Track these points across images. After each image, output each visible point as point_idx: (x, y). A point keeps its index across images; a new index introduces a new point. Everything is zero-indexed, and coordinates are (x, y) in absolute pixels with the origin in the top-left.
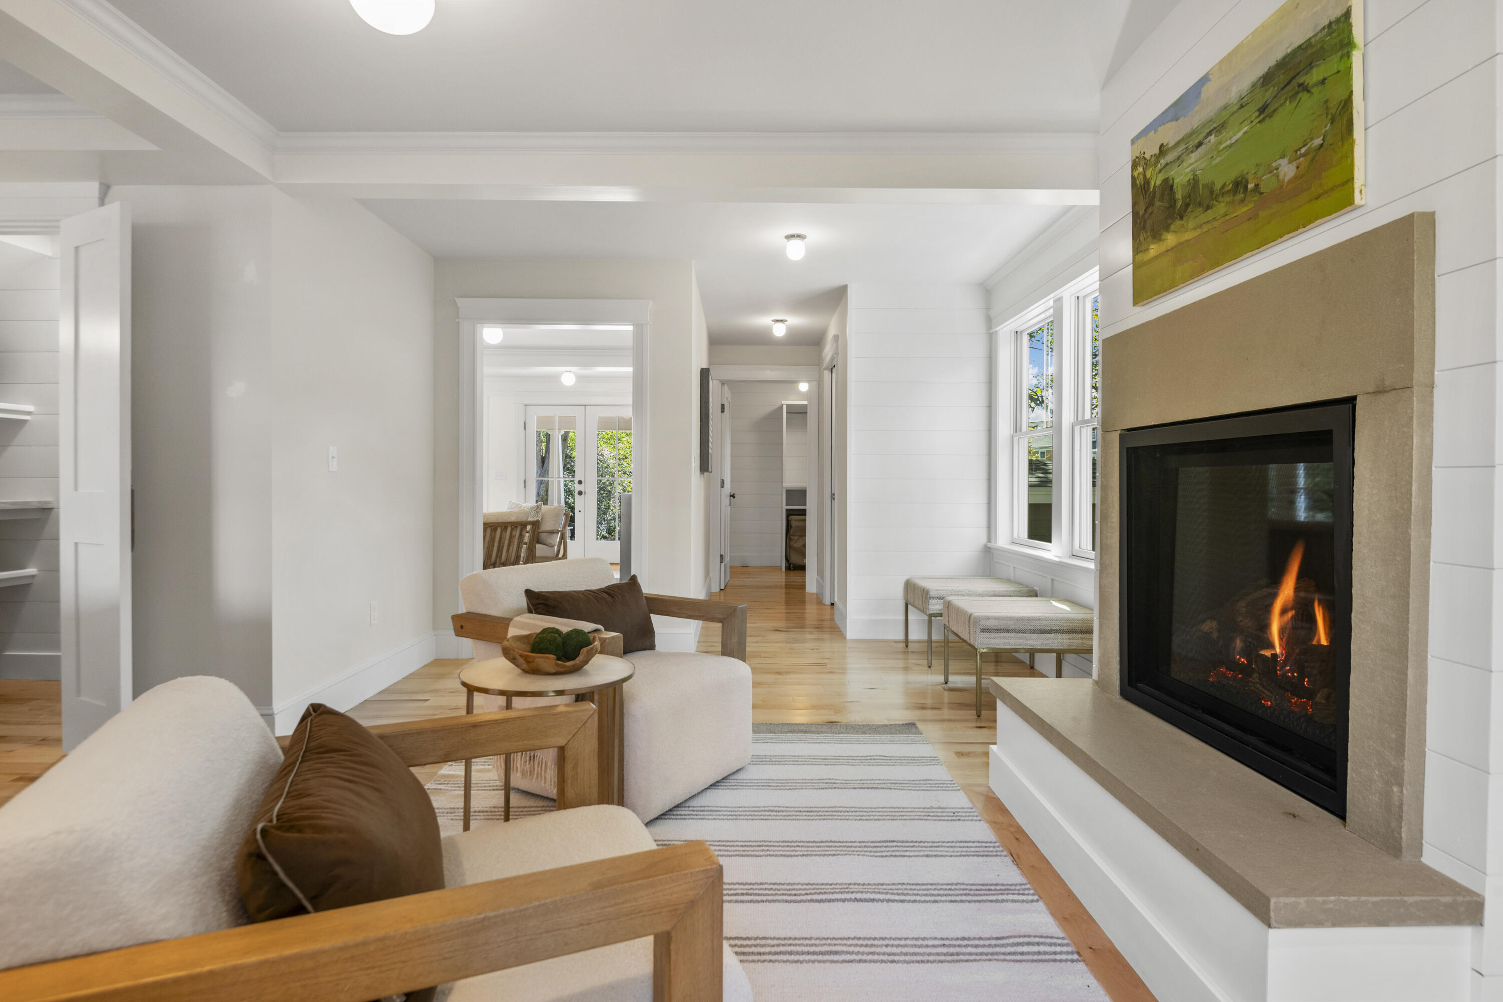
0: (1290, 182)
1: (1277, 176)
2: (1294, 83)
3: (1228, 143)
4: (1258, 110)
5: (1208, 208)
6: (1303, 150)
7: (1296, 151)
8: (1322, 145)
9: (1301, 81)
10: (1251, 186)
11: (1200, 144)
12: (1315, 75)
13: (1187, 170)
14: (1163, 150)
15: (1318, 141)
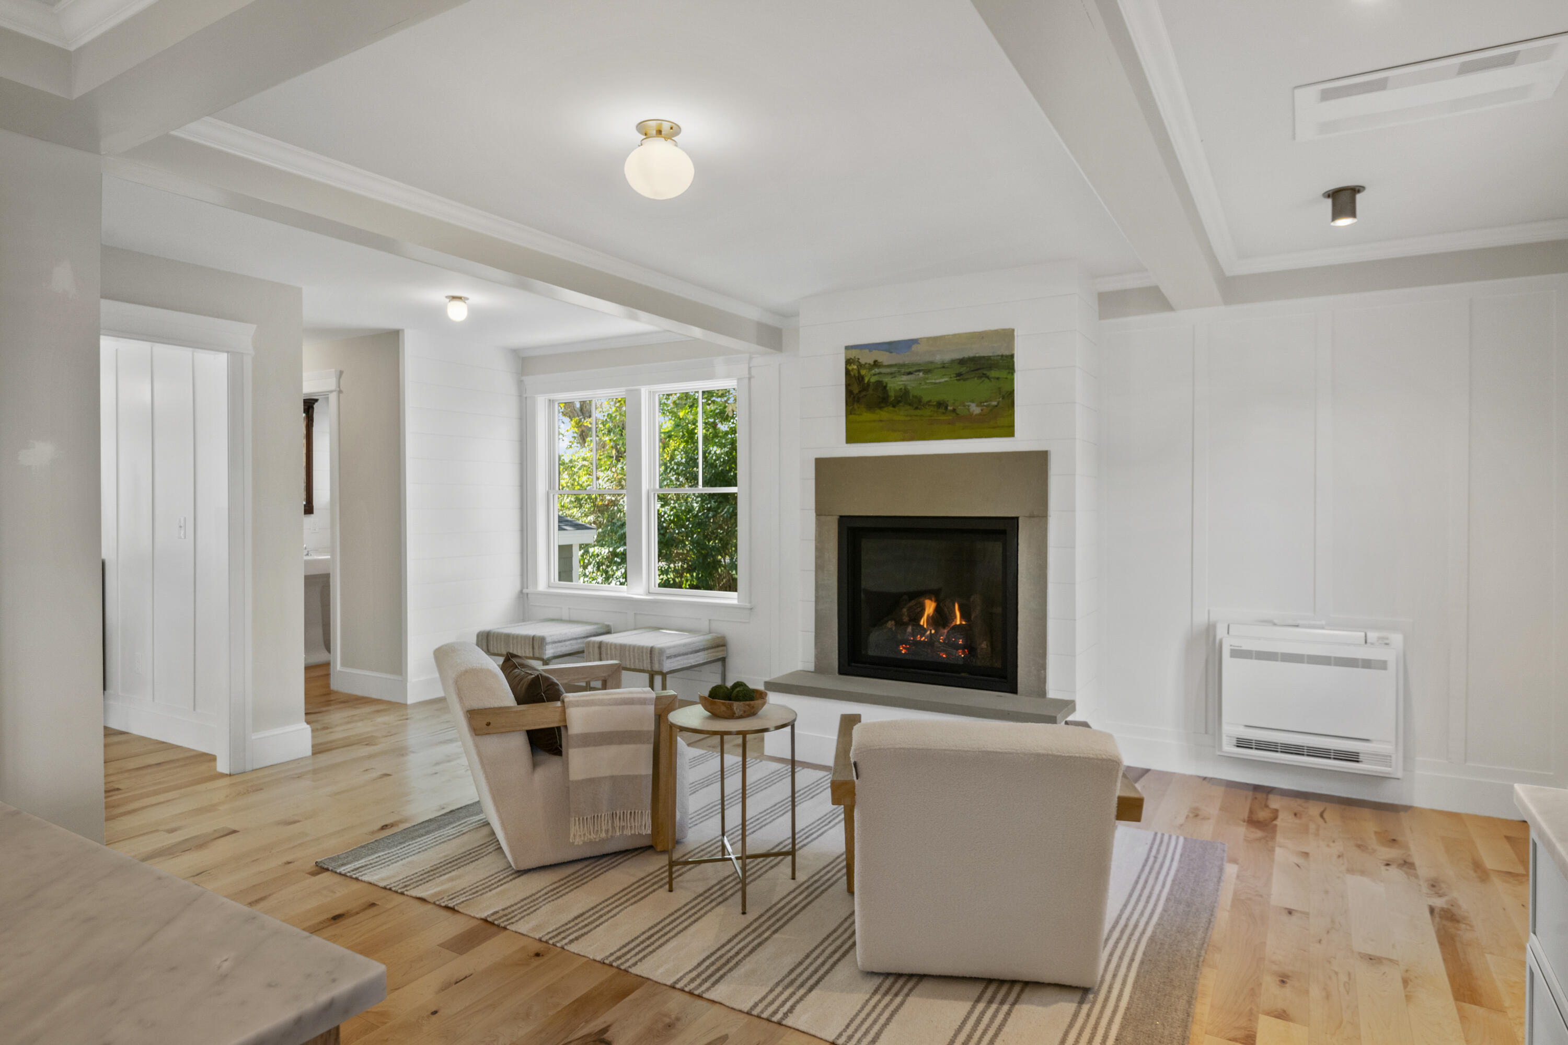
0: (976, 415)
1: (969, 410)
2: (980, 371)
3: (933, 381)
4: (956, 374)
5: (917, 408)
6: (985, 404)
7: (981, 403)
8: (996, 406)
9: (985, 372)
10: (950, 408)
11: (910, 373)
12: (993, 374)
13: (899, 383)
14: (876, 364)
15: (994, 403)
